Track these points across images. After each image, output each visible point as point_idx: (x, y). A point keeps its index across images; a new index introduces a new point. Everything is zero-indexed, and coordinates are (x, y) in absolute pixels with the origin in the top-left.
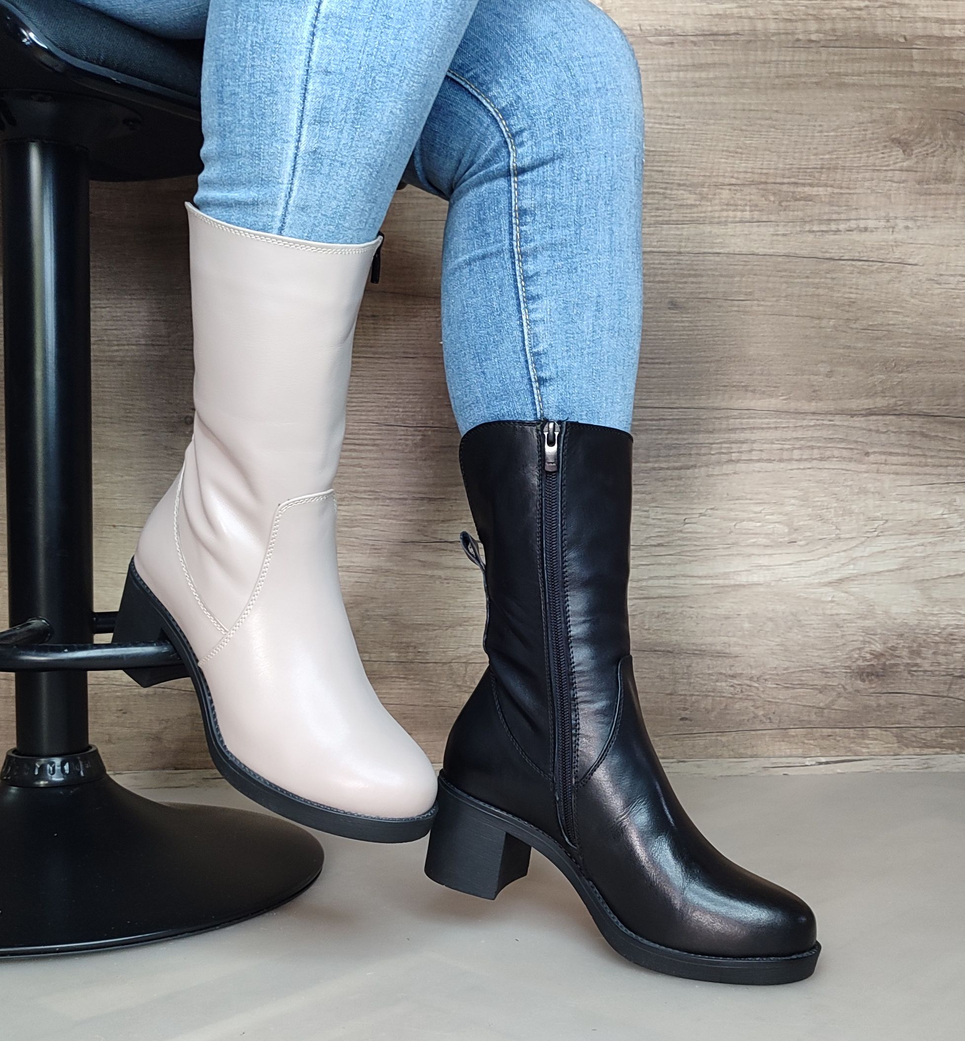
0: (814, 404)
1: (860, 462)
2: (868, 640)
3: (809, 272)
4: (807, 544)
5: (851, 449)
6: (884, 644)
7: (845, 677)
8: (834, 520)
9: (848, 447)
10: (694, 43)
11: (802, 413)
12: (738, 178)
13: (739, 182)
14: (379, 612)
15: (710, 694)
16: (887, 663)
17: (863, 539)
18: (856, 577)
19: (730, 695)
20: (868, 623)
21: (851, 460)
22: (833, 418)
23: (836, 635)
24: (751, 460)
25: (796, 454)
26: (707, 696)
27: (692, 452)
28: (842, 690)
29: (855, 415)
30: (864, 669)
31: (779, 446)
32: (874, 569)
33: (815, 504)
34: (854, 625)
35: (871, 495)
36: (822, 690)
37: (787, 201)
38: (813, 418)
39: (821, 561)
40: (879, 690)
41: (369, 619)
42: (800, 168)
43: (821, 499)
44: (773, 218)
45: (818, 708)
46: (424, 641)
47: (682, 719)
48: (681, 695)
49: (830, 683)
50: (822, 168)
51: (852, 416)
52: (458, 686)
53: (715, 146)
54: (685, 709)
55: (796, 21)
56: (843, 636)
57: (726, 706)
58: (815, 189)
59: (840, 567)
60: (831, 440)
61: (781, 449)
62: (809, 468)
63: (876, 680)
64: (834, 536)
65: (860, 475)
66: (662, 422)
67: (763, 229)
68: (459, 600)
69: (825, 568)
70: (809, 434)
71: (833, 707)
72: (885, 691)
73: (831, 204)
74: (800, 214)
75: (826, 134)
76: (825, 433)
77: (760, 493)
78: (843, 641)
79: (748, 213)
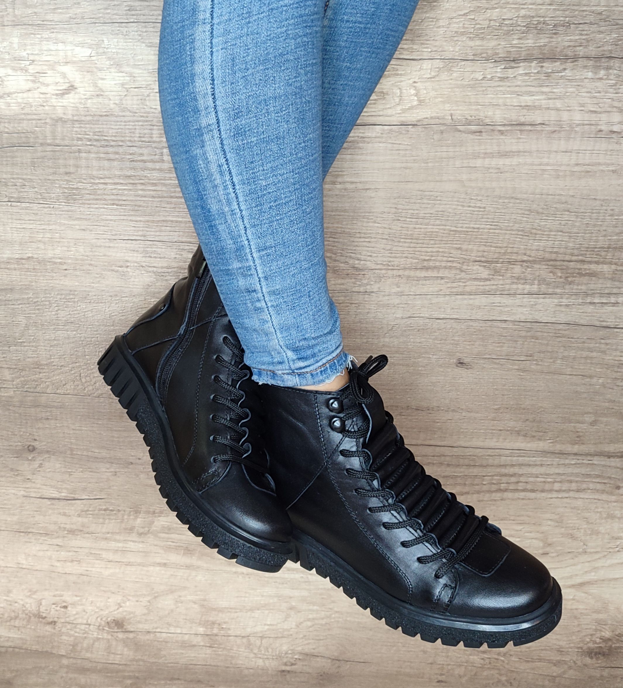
0: (576, 446)
1: (611, 494)
2: (599, 628)
3: (585, 338)
4: (558, 556)
5: (605, 483)
6: (613, 631)
7: (577, 655)
8: (583, 538)
9: (603, 481)
10: (501, 132)
11: (565, 454)
12: (530, 256)
13: (531, 259)
14: (189, 598)
15: (463, 664)
16: (613, 646)
17: (606, 553)
18: (596, 581)
19: (480, 666)
20: (601, 616)
21: (603, 492)
22: (592, 459)
23: (573, 624)
24: (517, 489)
25: (557, 486)
26: (460, 666)
27: (467, 483)
28: (573, 664)
29: (612, 456)
30: (593, 649)
31: (543, 480)
32: (611, 576)
33: (568, 526)
34: (589, 617)
35: (617, 520)
36: (557, 664)
37: (573, 277)
38: (575, 458)
39: (568, 569)
40: (604, 665)
41: (182, 602)
42: (588, 248)
43: (573, 522)
44: (558, 291)
45: (551, 676)
46: (227, 620)
47: (438, 682)
48: (439, 664)
49: (564, 659)
50: (608, 248)
51: (609, 457)
52: (255, 654)
53: (512, 226)
54: (441, 675)
55: (600, 113)
56: (579, 625)
57: (476, 673)
58: (600, 266)
59: (583, 574)
60: (588, 476)
61: (544, 482)
62: (567, 498)
63: (602, 658)
64: (581, 550)
65: (610, 504)
66: (443, 458)
67: (548, 301)
68: (258, 591)
69: (570, 574)
70: (569, 470)
71: (564, 676)
72: (608, 666)
73: (613, 279)
74: (583, 287)
75: (616, 217)
76: (583, 471)
77: (523, 516)
78: (578, 629)
79: (536, 286)
